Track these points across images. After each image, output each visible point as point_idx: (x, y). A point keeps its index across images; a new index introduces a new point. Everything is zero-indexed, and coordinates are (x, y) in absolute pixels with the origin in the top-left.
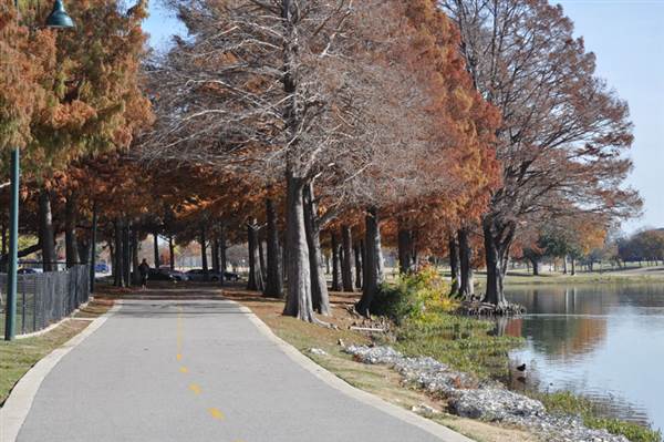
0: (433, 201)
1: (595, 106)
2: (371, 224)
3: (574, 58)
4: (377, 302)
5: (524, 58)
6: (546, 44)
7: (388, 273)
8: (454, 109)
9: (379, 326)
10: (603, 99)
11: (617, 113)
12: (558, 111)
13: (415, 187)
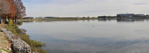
0: (11, 14)
1: (23, 7)
2: (6, 16)
3: (21, 4)
4: (6, 23)
5: (18, 4)
6: (19, 2)
7: (7, 20)
8: (13, 7)
9: (6, 25)
10: (24, 7)
11: (25, 8)
12: (20, 8)
13: (9, 13)
